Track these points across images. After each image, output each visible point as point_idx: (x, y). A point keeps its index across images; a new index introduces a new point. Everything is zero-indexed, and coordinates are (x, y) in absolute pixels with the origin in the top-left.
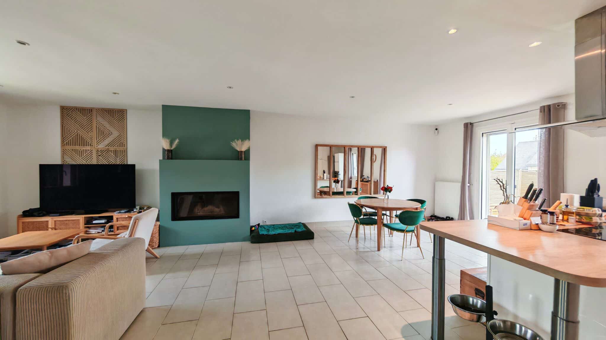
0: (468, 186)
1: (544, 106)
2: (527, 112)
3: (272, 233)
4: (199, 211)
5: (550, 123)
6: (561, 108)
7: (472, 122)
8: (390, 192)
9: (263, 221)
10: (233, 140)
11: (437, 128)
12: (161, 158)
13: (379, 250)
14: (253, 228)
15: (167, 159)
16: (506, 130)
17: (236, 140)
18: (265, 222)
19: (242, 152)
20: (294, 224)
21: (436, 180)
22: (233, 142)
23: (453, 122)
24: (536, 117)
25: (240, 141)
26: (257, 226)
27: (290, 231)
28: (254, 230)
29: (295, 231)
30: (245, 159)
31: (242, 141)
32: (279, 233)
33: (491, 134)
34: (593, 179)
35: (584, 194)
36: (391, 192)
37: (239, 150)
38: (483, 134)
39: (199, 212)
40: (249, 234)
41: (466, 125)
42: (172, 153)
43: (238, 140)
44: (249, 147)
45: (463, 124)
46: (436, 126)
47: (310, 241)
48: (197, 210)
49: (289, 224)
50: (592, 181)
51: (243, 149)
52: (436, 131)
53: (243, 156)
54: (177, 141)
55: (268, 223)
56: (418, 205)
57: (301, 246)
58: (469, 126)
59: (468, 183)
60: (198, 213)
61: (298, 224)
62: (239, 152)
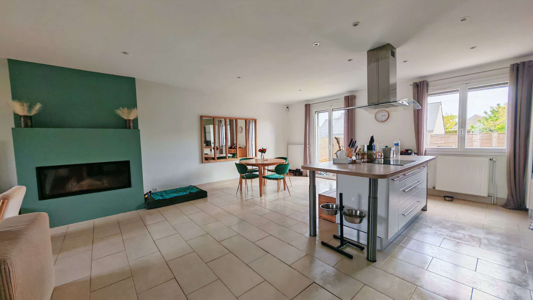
0: (309, 147)
1: (346, 96)
2: (338, 99)
3: (167, 197)
4: (73, 186)
5: (349, 107)
6: (354, 98)
7: (309, 104)
8: (264, 153)
9: (153, 189)
10: (118, 108)
11: (288, 107)
12: (14, 127)
13: (261, 196)
14: (146, 196)
15: (25, 127)
16: (327, 110)
17: (121, 108)
18: (156, 189)
19: (129, 120)
20: (186, 187)
21: (289, 144)
22: (117, 110)
23: (299, 103)
24: (342, 103)
25: (126, 110)
26: (149, 193)
27: (185, 193)
28: (147, 197)
29: (190, 192)
30: (133, 128)
31: (128, 109)
32: (175, 196)
33: (320, 113)
34: (372, 136)
35: (368, 145)
36: (266, 153)
37: (126, 119)
38: (316, 112)
39: (74, 188)
40: (144, 201)
41: (306, 106)
42: (31, 120)
43: (123, 108)
44: (137, 116)
45: (305, 105)
46: (288, 105)
47: (205, 199)
48: (70, 186)
49: (180, 188)
50: (371, 137)
51: (132, 117)
52: (288, 109)
53: (132, 124)
54: (38, 106)
55: (158, 190)
56: (284, 161)
57: (199, 203)
58: (308, 106)
59: (308, 145)
60: (72, 188)
61: (189, 187)
62: (126, 120)
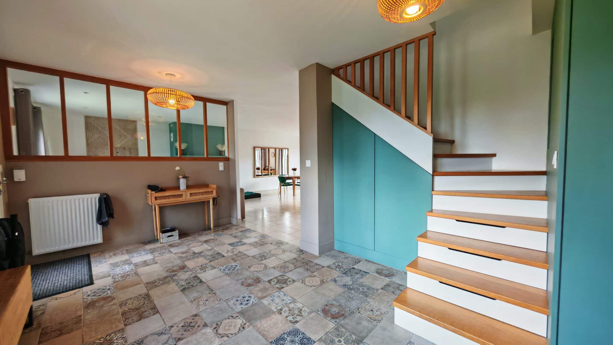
8: (295, 171)
19: (223, 151)
22: (217, 145)
25: (221, 145)
62: (221, 151)
